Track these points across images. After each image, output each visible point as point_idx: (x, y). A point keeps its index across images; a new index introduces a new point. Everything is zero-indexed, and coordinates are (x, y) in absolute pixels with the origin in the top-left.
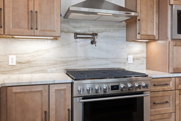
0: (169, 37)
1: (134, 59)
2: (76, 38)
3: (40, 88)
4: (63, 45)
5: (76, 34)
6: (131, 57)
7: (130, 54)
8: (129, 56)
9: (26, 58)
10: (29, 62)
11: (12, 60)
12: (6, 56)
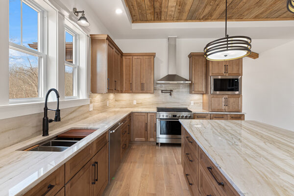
0: (209, 92)
1: (194, 103)
2: (162, 92)
3: (144, 114)
4: (156, 96)
5: (162, 91)
6: (192, 102)
7: (192, 100)
8: (191, 102)
9: (140, 102)
10: (141, 103)
11: (135, 103)
12: (133, 100)
